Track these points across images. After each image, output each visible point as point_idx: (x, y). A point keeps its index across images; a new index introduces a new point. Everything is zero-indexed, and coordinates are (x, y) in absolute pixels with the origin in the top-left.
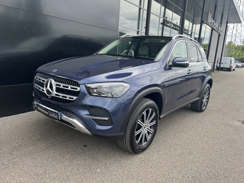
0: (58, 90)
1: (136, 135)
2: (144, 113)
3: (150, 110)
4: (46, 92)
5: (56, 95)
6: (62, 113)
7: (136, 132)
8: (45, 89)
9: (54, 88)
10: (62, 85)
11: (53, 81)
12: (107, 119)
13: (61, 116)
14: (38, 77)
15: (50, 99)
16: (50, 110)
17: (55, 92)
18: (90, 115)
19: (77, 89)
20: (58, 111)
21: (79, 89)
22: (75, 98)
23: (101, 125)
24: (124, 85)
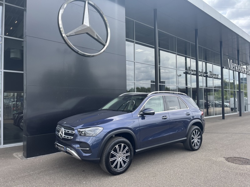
0: (65, 134)
1: (110, 161)
2: (116, 146)
3: (123, 145)
4: (60, 135)
5: (64, 137)
6: (67, 147)
7: (110, 159)
8: (59, 134)
9: (63, 133)
10: (67, 130)
11: (63, 129)
12: (88, 149)
13: (66, 149)
14: (58, 128)
15: (62, 139)
16: (61, 146)
17: (64, 135)
18: (80, 147)
19: (73, 132)
20: (65, 146)
21: (74, 132)
22: (72, 137)
23: (85, 153)
24: (99, 129)
